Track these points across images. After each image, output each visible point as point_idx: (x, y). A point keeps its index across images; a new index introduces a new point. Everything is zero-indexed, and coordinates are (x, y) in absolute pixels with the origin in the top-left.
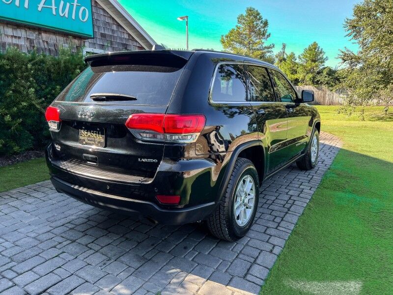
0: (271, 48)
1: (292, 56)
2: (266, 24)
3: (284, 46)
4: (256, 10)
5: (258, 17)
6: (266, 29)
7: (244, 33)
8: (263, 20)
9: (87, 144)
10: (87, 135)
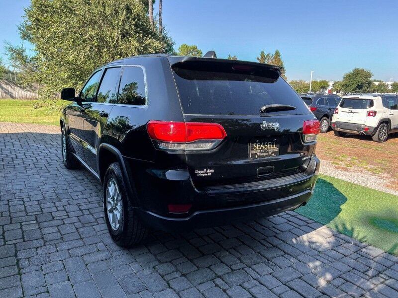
9: (259, 157)
10: (259, 147)
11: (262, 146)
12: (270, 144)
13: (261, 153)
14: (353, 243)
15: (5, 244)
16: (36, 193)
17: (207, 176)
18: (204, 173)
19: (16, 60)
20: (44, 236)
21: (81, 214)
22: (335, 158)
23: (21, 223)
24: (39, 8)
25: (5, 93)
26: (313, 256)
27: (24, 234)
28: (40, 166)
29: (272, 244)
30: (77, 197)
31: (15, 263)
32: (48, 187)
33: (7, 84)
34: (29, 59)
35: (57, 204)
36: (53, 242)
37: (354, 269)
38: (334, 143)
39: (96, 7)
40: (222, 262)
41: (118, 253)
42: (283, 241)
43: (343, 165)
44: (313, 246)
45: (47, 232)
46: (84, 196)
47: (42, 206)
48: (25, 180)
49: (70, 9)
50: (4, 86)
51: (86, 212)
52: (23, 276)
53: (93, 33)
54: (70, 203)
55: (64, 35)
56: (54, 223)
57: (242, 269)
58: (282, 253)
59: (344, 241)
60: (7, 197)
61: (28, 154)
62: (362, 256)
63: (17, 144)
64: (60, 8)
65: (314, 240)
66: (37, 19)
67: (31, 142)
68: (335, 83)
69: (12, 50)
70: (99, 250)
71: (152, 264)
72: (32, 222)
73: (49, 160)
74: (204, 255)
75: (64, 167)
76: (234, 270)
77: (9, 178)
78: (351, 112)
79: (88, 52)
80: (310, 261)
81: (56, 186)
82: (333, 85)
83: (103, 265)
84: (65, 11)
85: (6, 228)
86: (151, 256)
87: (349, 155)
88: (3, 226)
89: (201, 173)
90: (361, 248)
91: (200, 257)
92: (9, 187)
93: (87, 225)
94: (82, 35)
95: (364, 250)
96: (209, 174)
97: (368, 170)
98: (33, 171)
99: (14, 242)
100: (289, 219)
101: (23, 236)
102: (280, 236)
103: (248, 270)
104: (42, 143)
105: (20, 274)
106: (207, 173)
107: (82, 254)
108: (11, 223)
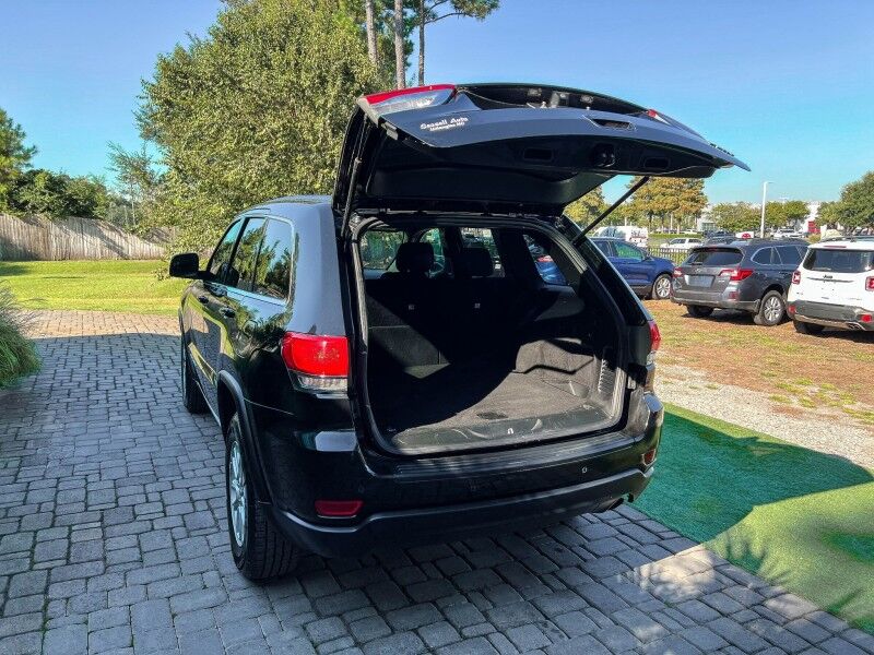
14: (750, 585)
15: (31, 569)
16: (114, 463)
19: (131, 180)
20: (109, 555)
21: (191, 509)
22: (780, 387)
23: (70, 527)
24: (172, 79)
25: (109, 247)
26: (648, 614)
27: (72, 550)
28: (139, 406)
29: (566, 584)
30: (191, 473)
31: (40, 608)
32: (140, 452)
33: (112, 229)
34: (157, 178)
35: (149, 488)
36: (122, 567)
37: (732, 644)
38: (789, 350)
39: (283, 73)
40: (447, 620)
41: (242, 594)
42: (594, 577)
43: (795, 403)
44: (658, 590)
45: (115, 546)
46: (206, 472)
47: (121, 491)
48: (100, 436)
49: (231, 79)
50: (107, 233)
51: (201, 506)
52: (48, 633)
53: (275, 126)
54: (176, 486)
55: (219, 130)
56: (135, 527)
57: (486, 636)
58: (582, 603)
59: (731, 582)
60: (58, 473)
61: (120, 382)
62: (763, 616)
63: (105, 360)
64: (212, 77)
65: (665, 576)
66: (168, 102)
67: (133, 354)
68: (824, 205)
69: (123, 160)
70: (205, 587)
71: (301, 620)
72: (93, 525)
73: (158, 394)
74: (413, 603)
75: (183, 409)
76: (466, 638)
77: (71, 432)
78: (829, 279)
79: (266, 164)
80: (638, 623)
81: (157, 449)
82: (819, 209)
83: (206, 618)
84: (221, 83)
85: (40, 535)
86: (305, 602)
87: (816, 380)
88: (36, 532)
90: (766, 599)
91: (405, 606)
92: (68, 450)
93: (197, 533)
94: (253, 129)
95: (772, 603)
97: (852, 414)
98: (120, 418)
99: (48, 565)
100: (623, 529)
101: (69, 553)
102: (589, 567)
103: (497, 638)
104: (154, 356)
105: (44, 629)
107: (171, 593)
108: (52, 526)
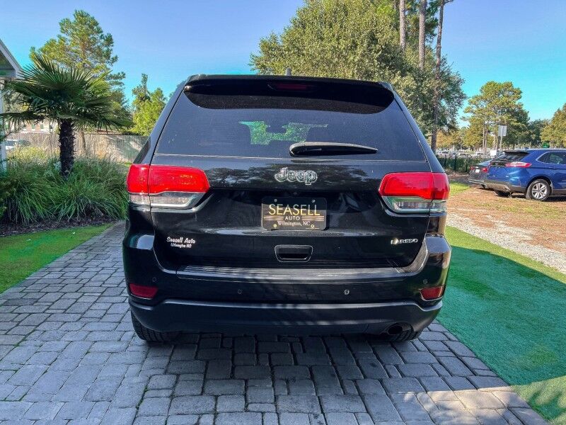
0: (121, 78)
1: (159, 93)
2: (109, 41)
3: (145, 79)
4: (91, 16)
5: (95, 28)
6: (110, 48)
7: (73, 49)
8: (105, 33)
9: (281, 227)
10: (280, 211)
11: (288, 210)
12: (304, 207)
13: (287, 221)
15: (44, 312)
17: (186, 248)
18: (180, 244)
20: (88, 311)
27: (73, 306)
29: (359, 391)
36: (87, 320)
41: (135, 348)
42: (387, 391)
44: (439, 414)
45: (96, 308)
56: (116, 299)
57: (263, 413)
58: (361, 408)
65: (453, 404)
70: (120, 340)
71: (153, 372)
74: (232, 378)
76: (247, 411)
83: (103, 358)
86: (165, 362)
88: (66, 293)
89: (177, 242)
91: (225, 379)
96: (189, 246)
99: (54, 311)
100: (443, 360)
101: (69, 307)
102: (390, 382)
103: (270, 417)
106: (186, 244)
107: (99, 339)
